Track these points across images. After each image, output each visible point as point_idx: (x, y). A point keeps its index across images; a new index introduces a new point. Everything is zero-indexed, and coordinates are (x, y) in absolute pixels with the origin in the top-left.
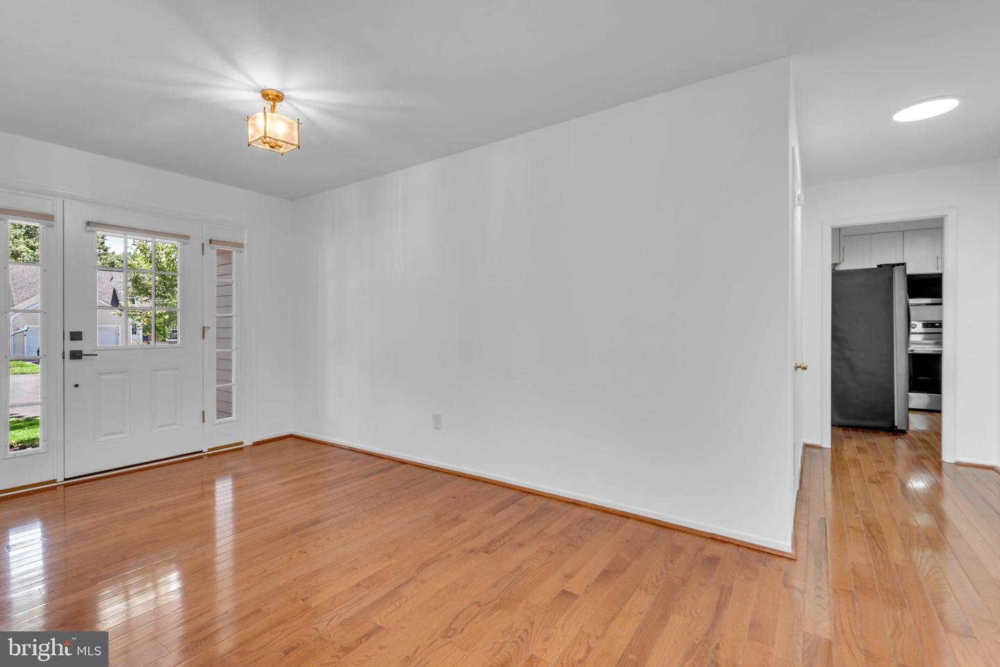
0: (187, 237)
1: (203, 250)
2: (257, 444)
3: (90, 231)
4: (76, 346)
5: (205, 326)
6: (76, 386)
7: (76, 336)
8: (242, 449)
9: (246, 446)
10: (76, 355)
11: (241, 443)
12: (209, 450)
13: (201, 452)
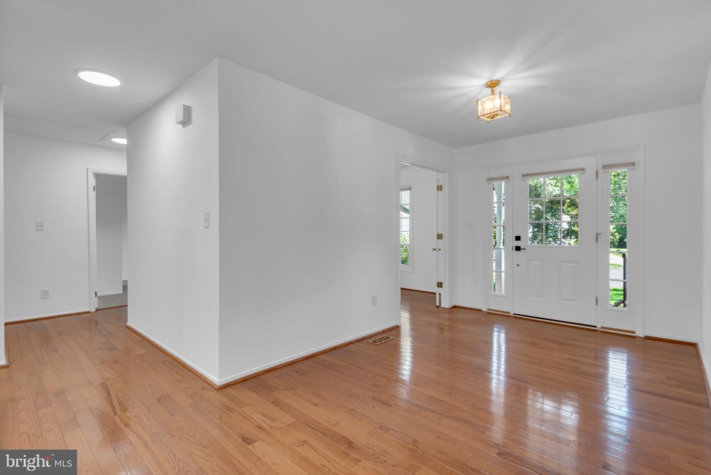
0: (583, 169)
1: (597, 176)
2: (647, 338)
3: (523, 180)
4: (518, 243)
5: (598, 233)
6: (518, 265)
7: (518, 238)
8: (634, 337)
9: (637, 336)
10: (518, 248)
11: (634, 332)
12: (602, 328)
13: (595, 327)
